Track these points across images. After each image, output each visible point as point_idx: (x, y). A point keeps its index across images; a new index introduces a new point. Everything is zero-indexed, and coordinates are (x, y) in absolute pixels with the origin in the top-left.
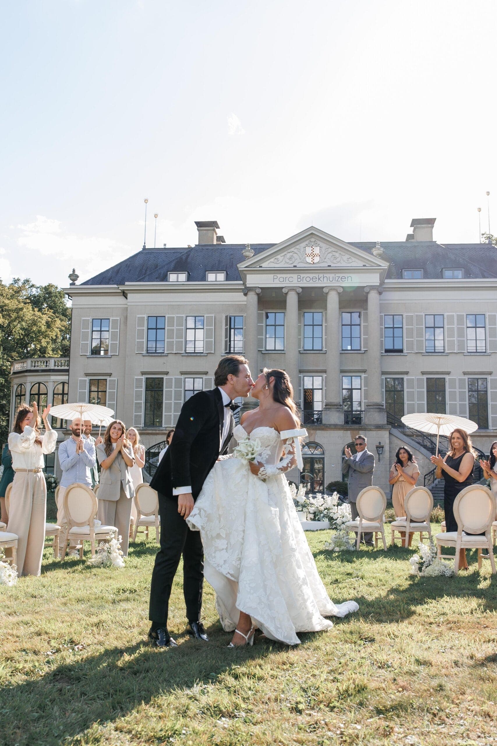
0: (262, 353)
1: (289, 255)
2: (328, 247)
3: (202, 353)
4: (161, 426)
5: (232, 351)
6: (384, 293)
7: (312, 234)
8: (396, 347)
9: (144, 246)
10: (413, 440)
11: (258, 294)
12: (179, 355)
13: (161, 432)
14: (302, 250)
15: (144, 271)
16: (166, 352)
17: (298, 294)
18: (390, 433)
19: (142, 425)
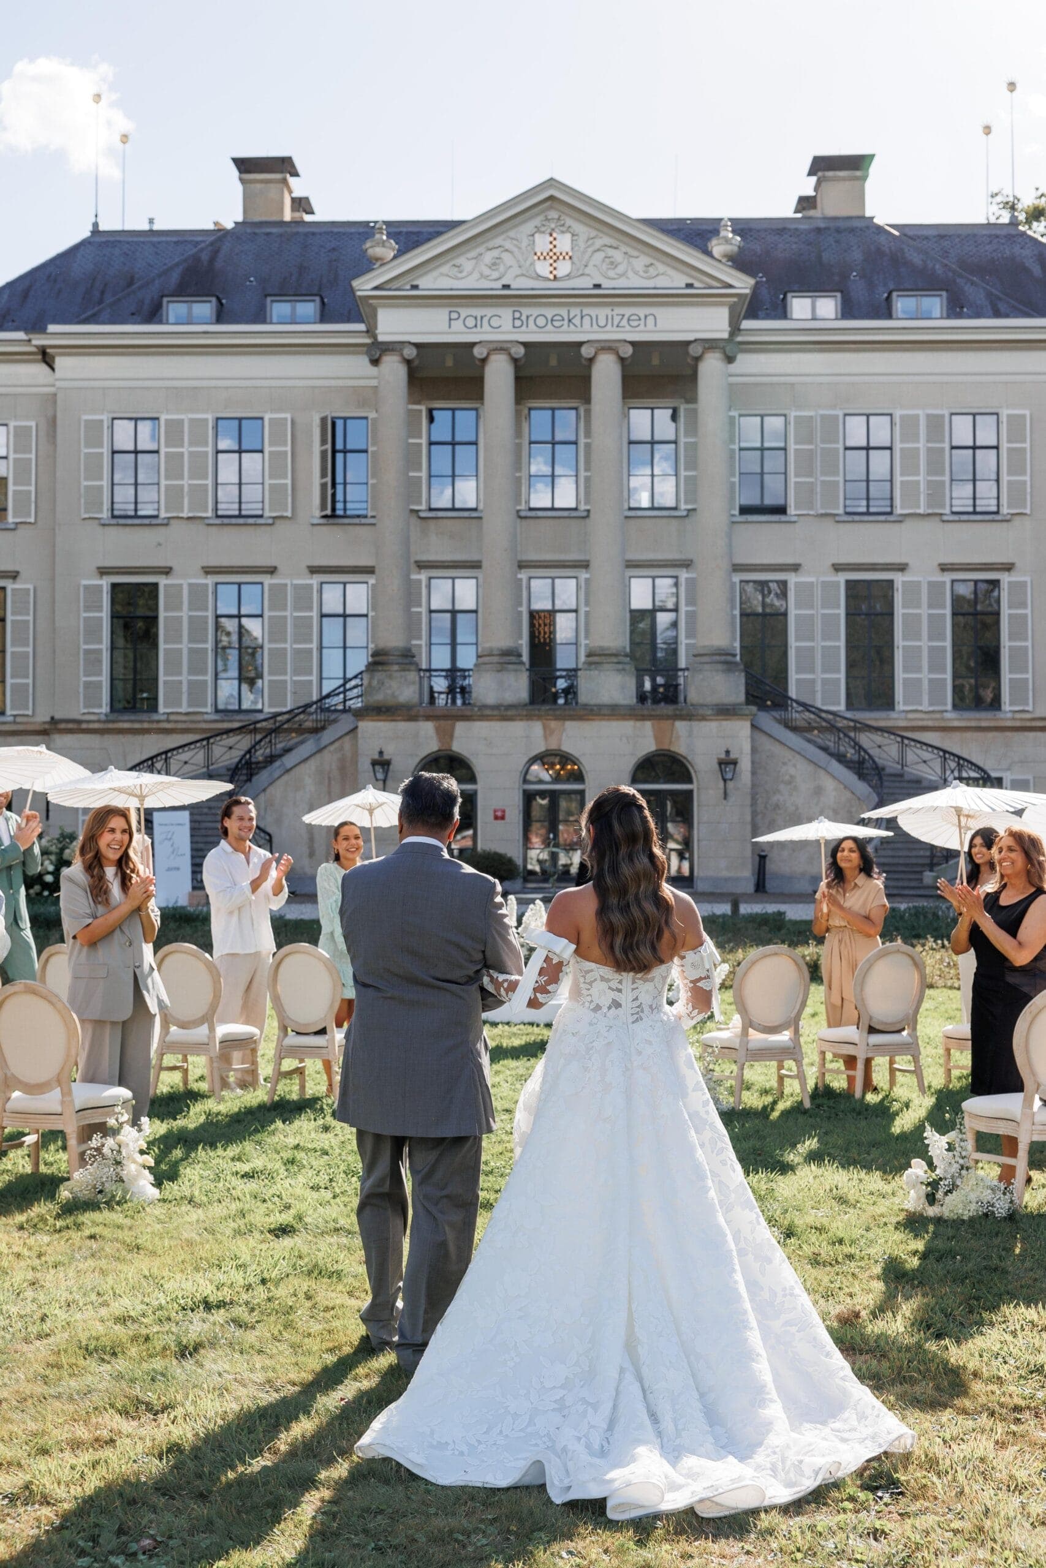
0: (420, 518)
1: (488, 257)
2: (593, 233)
3: (261, 516)
4: (154, 708)
5: (340, 512)
6: (740, 357)
7: (551, 198)
8: (768, 501)
9: (95, 225)
10: (809, 741)
11: (408, 362)
12: (198, 521)
13: (155, 726)
14: (525, 243)
15: (97, 294)
16: (163, 515)
17: (515, 361)
18: (753, 726)
19: (105, 709)
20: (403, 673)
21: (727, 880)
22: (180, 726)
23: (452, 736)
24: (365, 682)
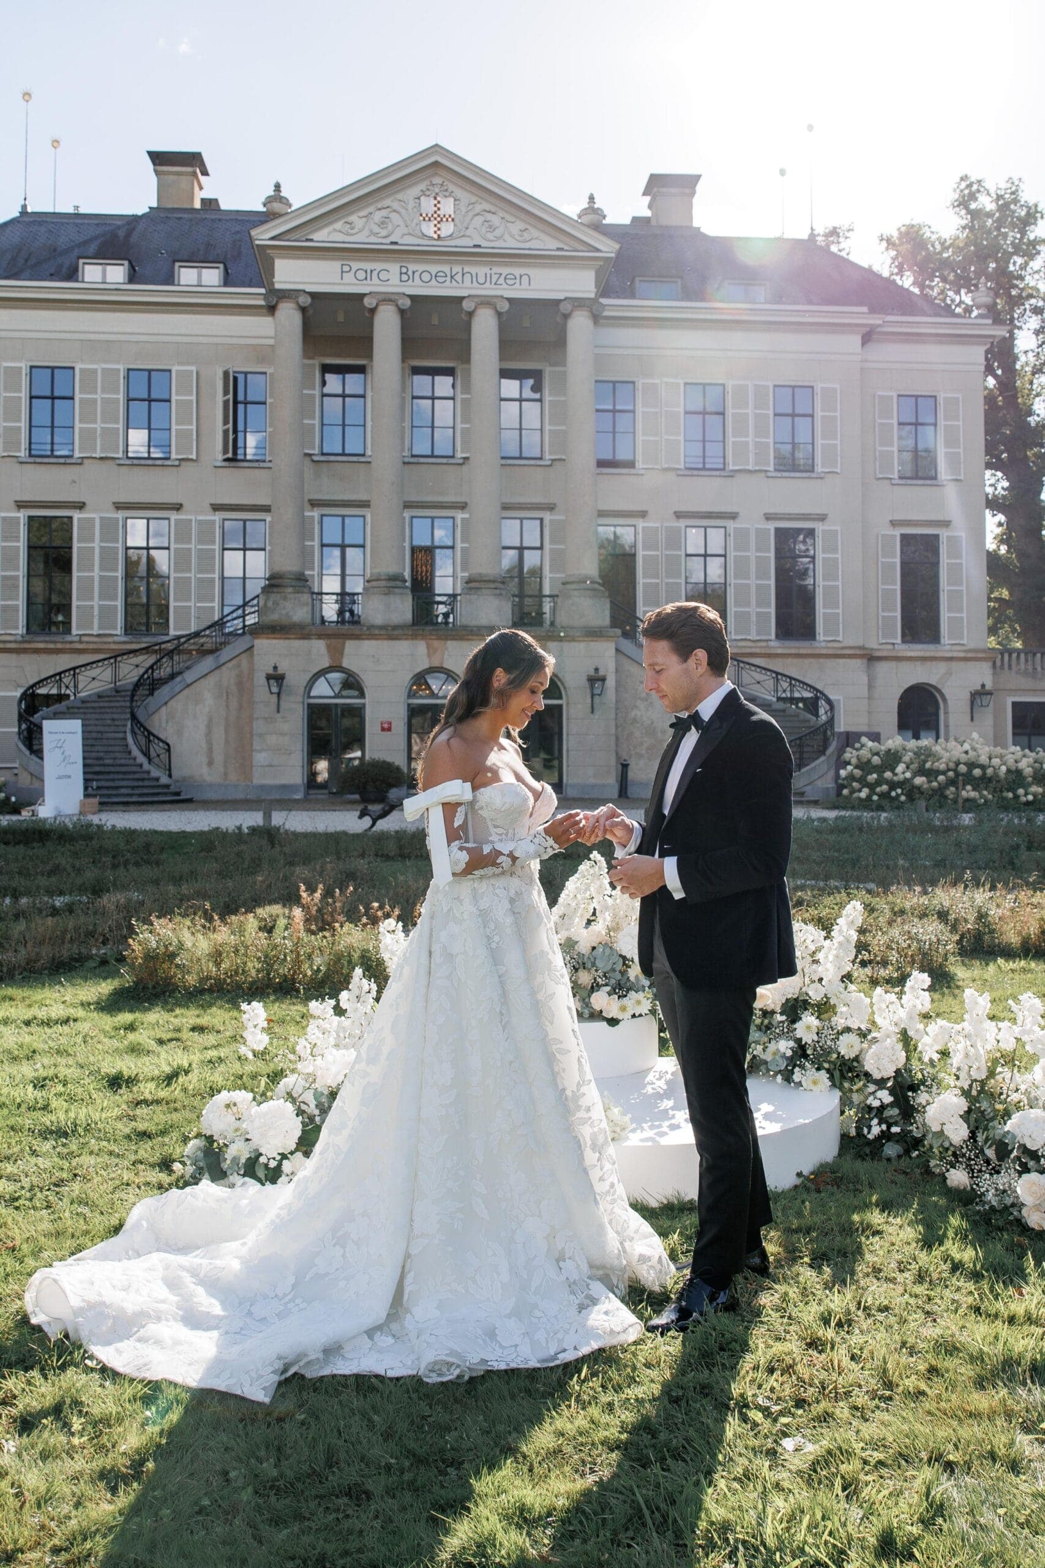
0: (313, 461)
1: (378, 216)
2: (474, 199)
3: (168, 459)
4: (68, 631)
5: (239, 457)
7: (436, 164)
8: (619, 456)
9: (24, 207)
11: (303, 310)
12: (110, 462)
13: (68, 646)
14: (411, 204)
15: (22, 258)
16: (77, 454)
17: (402, 312)
18: (617, 650)
19: (21, 630)
20: (297, 595)
21: (594, 786)
22: (91, 646)
23: (342, 653)
24: (261, 604)
